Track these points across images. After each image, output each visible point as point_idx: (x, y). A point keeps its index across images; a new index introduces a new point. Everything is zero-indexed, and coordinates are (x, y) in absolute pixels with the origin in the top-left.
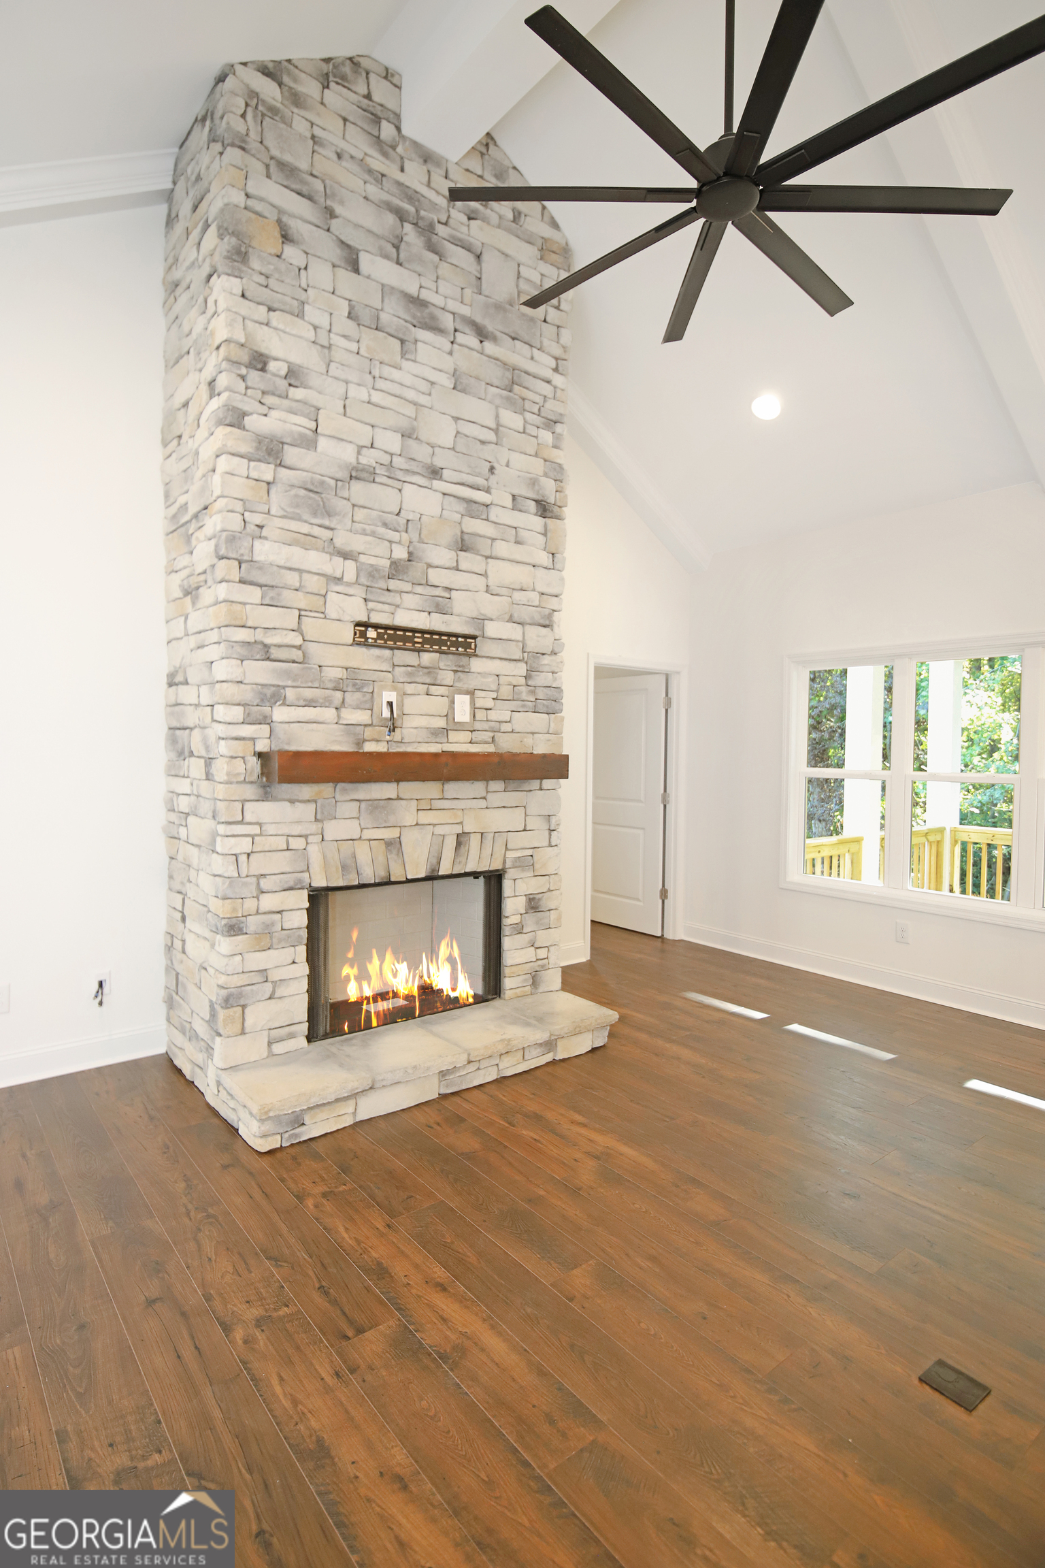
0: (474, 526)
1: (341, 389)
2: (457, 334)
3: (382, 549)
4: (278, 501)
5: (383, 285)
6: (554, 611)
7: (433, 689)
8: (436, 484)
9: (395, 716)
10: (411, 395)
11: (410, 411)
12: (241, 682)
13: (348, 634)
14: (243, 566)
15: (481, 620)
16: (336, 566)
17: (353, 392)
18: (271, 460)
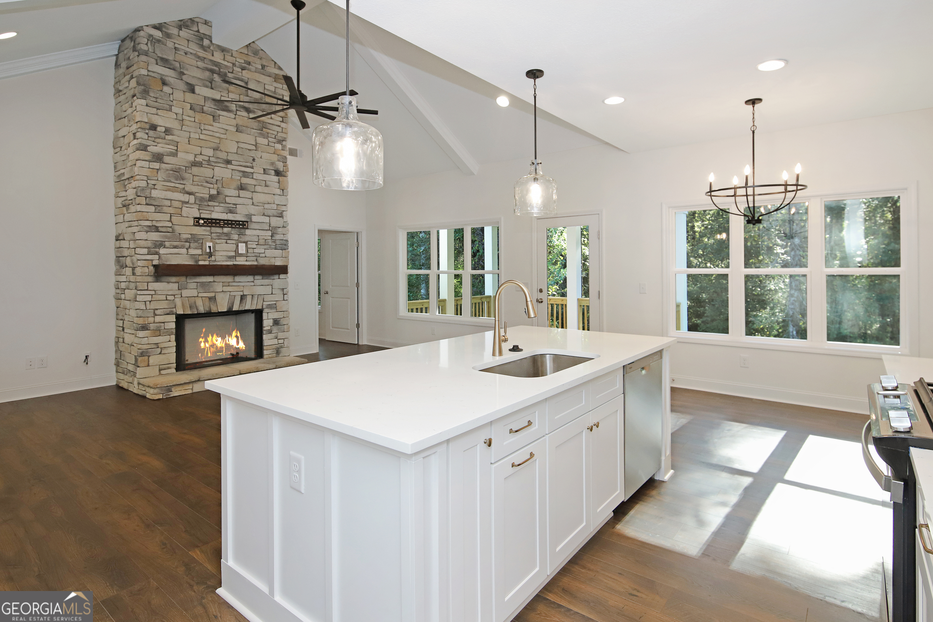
0: (245, 181)
1: (187, 135)
2: (237, 112)
3: (206, 191)
4: (161, 175)
5: (205, 97)
6: (283, 211)
7: (229, 241)
8: (229, 166)
9: (212, 251)
10: (217, 135)
11: (217, 141)
12: (147, 240)
13: (191, 222)
14: (147, 199)
15: (250, 216)
16: (186, 198)
17: (192, 135)
18: (158, 161)
